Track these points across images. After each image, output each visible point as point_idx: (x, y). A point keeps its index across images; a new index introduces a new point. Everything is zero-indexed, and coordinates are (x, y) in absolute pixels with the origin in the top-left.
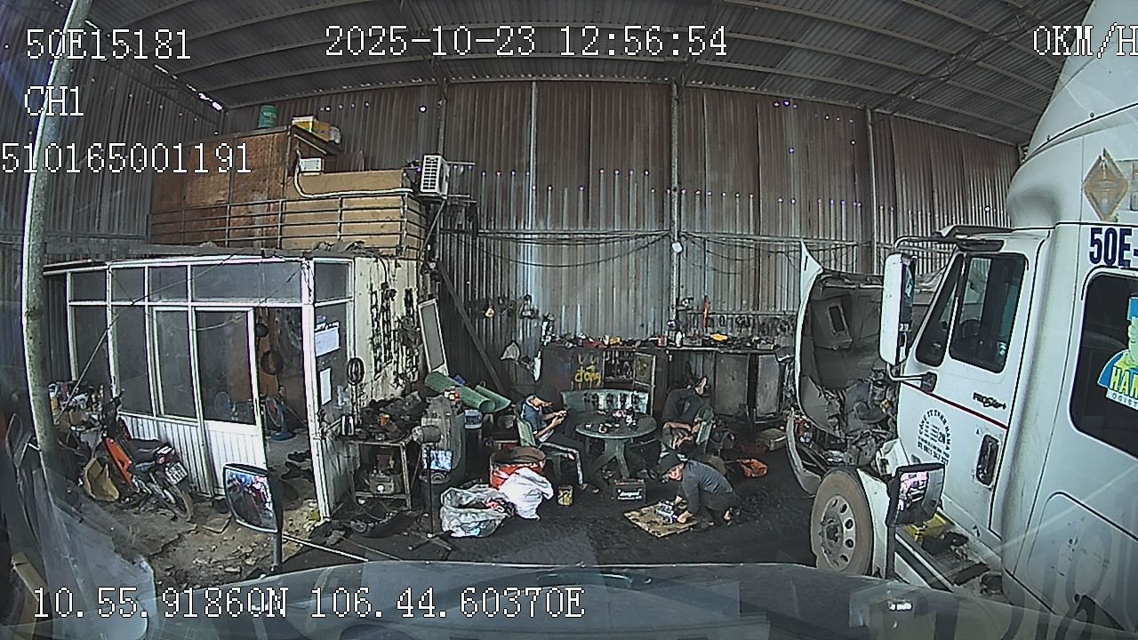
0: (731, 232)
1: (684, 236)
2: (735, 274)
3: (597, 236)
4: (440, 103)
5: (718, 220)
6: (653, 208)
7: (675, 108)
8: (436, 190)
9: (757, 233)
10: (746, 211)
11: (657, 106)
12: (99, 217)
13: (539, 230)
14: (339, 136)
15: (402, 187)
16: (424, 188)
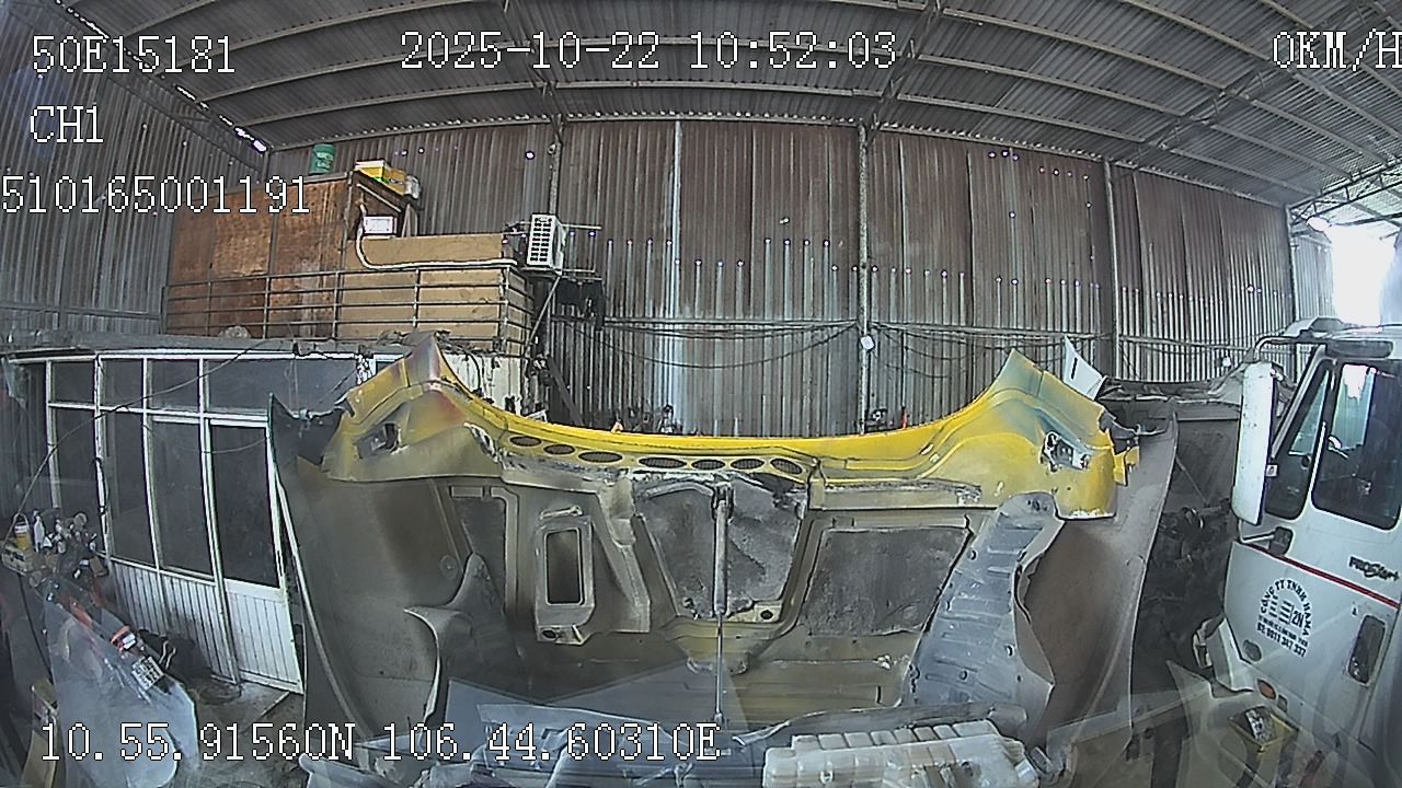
0: (936, 322)
1: (875, 327)
2: (942, 377)
3: (761, 327)
4: (553, 146)
5: (919, 308)
6: (835, 291)
7: (864, 158)
8: (549, 262)
9: (969, 324)
10: (955, 296)
11: (839, 157)
12: (98, 287)
13: (684, 318)
14: (417, 190)
15: (503, 257)
16: (532, 259)
